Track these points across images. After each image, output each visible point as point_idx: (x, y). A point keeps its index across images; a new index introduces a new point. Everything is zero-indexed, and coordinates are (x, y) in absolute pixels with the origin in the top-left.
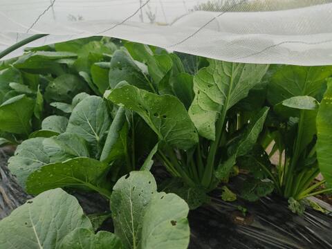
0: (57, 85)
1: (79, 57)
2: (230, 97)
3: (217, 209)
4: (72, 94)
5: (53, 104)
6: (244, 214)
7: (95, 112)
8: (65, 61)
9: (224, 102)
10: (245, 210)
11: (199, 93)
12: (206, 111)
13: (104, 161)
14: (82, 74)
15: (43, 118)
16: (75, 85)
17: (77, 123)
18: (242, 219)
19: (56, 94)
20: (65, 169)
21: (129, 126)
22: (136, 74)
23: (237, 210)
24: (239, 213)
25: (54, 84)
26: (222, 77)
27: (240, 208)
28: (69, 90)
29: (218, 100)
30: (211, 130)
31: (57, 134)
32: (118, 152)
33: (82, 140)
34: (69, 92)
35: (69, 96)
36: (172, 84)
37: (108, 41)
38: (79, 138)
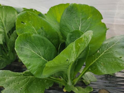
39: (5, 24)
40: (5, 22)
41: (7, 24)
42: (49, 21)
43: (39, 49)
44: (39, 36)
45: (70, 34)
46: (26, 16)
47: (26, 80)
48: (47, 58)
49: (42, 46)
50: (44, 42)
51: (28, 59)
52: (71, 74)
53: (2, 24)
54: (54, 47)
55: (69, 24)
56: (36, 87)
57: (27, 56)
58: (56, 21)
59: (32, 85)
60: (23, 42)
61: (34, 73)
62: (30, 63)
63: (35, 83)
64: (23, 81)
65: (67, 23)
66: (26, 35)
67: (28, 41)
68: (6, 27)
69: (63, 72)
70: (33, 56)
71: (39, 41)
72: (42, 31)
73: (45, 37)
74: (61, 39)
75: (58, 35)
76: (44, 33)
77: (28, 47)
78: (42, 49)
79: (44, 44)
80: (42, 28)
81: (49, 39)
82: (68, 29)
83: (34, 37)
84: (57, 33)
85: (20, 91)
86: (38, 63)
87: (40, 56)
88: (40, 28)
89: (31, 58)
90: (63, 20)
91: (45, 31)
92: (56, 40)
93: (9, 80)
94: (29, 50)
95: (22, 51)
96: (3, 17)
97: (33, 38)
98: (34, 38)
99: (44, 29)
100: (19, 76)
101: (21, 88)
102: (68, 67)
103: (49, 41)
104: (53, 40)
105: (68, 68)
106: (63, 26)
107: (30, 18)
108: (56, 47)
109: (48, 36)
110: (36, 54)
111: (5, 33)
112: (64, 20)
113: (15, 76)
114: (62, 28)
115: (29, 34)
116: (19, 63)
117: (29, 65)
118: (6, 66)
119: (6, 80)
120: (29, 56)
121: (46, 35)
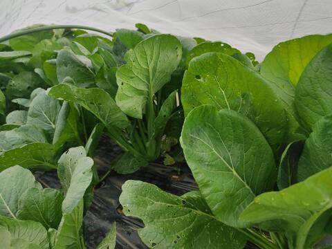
0: (17, 83)
1: (34, 55)
2: (152, 84)
3: (160, 172)
4: (31, 89)
5: (14, 101)
6: (179, 173)
7: (48, 105)
8: (21, 60)
9: (148, 88)
10: (179, 170)
11: (122, 84)
12: (132, 97)
13: (55, 144)
14: (37, 70)
15: (7, 114)
16: (33, 80)
17: (34, 115)
18: (177, 177)
19: (16, 91)
20: (24, 153)
21: (79, 114)
22: (81, 69)
23: (174, 171)
24: (175, 173)
25: (13, 82)
26: (141, 70)
27: (176, 169)
28: (28, 86)
29: (143, 87)
30: (137, 111)
31: (18, 127)
32: (69, 136)
33: (39, 130)
34: (29, 88)
35: (29, 91)
36: (106, 77)
37: (60, 36)
38: (37, 129)
39: (154, 75)
40: (155, 69)
41: (157, 74)
42: (268, 80)
43: (229, 147)
44: (234, 114)
45: (327, 121)
46: (211, 63)
47: (190, 218)
48: (244, 174)
49: (238, 141)
50: (244, 132)
51: (204, 169)
52: (309, 237)
53: (147, 74)
54: (270, 150)
55: (327, 93)
56: (210, 242)
57: (201, 161)
58: (287, 80)
59: (200, 235)
60: (196, 125)
61: (214, 208)
62: (209, 181)
63: (208, 233)
64: (182, 218)
65: (320, 89)
66: (206, 109)
67: (207, 123)
68: (154, 80)
69: (284, 223)
70: (214, 163)
71: (233, 128)
72: (244, 103)
73: (250, 118)
74: (293, 132)
75: (287, 117)
76: (248, 109)
77: (206, 139)
78: (237, 149)
79: (245, 137)
80: (243, 96)
81: (259, 126)
82: (322, 106)
83: (222, 116)
84: (286, 113)
85: (175, 242)
86: (224, 185)
87: (230, 168)
88: (239, 94)
89: (209, 168)
90: (309, 78)
91: (251, 105)
92: (279, 132)
93: (153, 209)
94: (207, 147)
95: (191, 146)
96: (152, 59)
97: (219, 119)
98: (221, 118)
99: (252, 98)
100: (174, 203)
101: (177, 234)
102: (310, 216)
103: (258, 131)
104: (268, 130)
105: (306, 219)
106: (308, 95)
107: (219, 68)
108: (273, 150)
109: (257, 117)
110: (222, 159)
111: (149, 94)
112: (313, 79)
113: (167, 201)
114: (300, 100)
115: (213, 108)
116: (165, 168)
117: (206, 185)
118: (139, 168)
119: (149, 207)
120: (207, 163)
121: (252, 115)
